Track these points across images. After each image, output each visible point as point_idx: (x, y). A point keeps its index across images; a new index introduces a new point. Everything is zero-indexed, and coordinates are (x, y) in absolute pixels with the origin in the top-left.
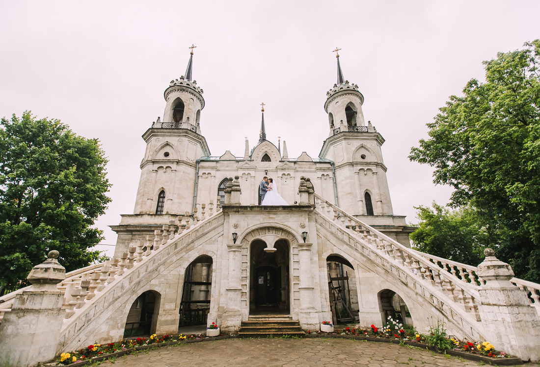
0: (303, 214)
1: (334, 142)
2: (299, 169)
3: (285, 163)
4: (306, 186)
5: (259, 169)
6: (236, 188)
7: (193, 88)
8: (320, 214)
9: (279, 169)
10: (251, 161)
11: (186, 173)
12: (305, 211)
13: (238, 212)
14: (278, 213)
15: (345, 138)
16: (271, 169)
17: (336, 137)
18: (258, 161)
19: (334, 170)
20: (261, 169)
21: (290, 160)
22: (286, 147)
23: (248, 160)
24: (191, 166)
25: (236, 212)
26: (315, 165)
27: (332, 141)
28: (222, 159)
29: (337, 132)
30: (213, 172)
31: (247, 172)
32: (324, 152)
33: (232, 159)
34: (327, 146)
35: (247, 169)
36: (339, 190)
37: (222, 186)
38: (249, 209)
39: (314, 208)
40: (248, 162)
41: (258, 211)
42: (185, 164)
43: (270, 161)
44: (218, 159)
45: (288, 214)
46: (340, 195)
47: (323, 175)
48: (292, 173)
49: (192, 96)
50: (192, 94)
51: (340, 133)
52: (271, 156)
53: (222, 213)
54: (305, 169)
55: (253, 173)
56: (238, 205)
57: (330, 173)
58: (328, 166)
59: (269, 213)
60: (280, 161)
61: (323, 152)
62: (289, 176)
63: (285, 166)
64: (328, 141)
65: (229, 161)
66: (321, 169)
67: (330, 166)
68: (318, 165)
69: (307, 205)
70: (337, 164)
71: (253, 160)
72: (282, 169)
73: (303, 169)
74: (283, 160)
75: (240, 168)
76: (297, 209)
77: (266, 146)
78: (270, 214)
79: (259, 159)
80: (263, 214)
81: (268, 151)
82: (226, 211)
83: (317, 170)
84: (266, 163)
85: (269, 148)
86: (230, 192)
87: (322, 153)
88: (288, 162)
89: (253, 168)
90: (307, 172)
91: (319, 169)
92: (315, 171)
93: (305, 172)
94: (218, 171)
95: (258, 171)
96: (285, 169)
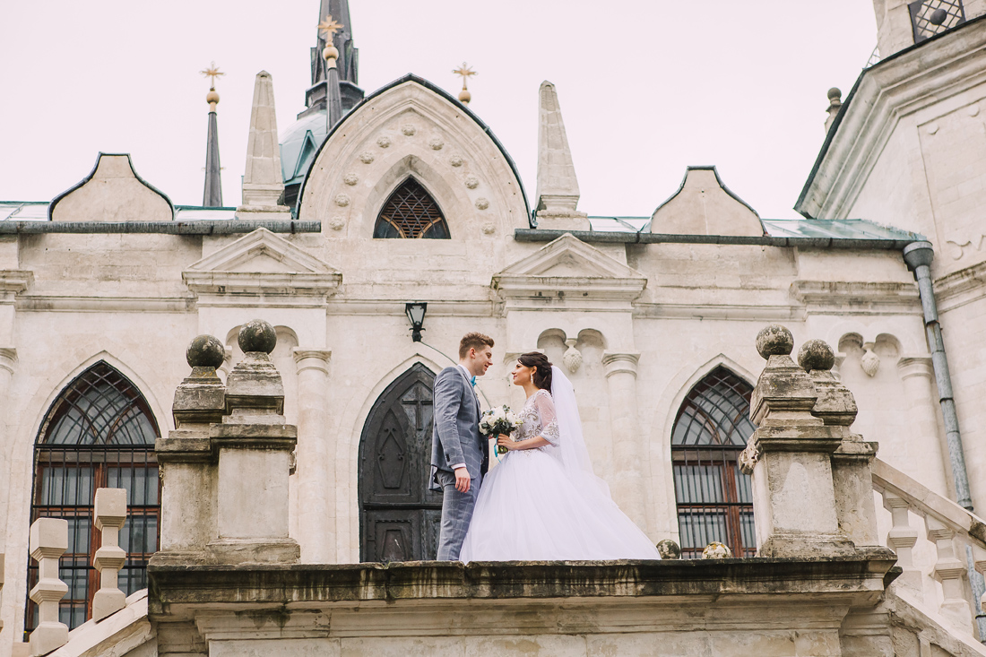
0: (803, 625)
1: (922, 95)
2: (671, 297)
3: (558, 248)
4: (806, 405)
5: (359, 293)
6: (252, 418)
8: (933, 628)
9: (518, 296)
10: (293, 229)
12: (820, 602)
13: (281, 615)
14: (603, 622)
16: (452, 293)
17: (931, 53)
18: (348, 235)
19: (937, 299)
20: (378, 293)
21: (601, 227)
22: (561, 130)
23: (274, 229)
25: (259, 616)
26: (785, 266)
27: (904, 82)
28: (64, 215)
29: (939, 19)
32: (842, 168)
33: (146, 219)
34: (867, 122)
35: (268, 293)
37: (68, 433)
38: (369, 592)
39: (892, 575)
40: (277, 242)
41: (445, 609)
43: (442, 231)
44: (38, 216)
45: (681, 629)
47: (854, 341)
48: (617, 328)
51: (963, 24)
52: (448, 192)
53: (146, 633)
54: (712, 296)
55: (307, 324)
56: (274, 560)
57: (906, 328)
58: (886, 270)
59: (531, 621)
60: (521, 237)
61: (830, 166)
62: (590, 354)
63: (563, 271)
64: (872, 84)
65: (129, 228)
66: (832, 296)
67: (903, 276)
68: (814, 268)
69: (830, 552)
70: (948, 261)
71: (315, 228)
72: (539, 296)
73: (700, 297)
74: (543, 225)
75: (208, 290)
76: (760, 587)
77: (412, 122)
78: (540, 629)
79: (359, 219)
80: (486, 631)
81: (428, 158)
82: (178, 609)
83: (807, 299)
84: (413, 253)
85: (435, 137)
86: (206, 459)
87: (823, 183)
88: (579, 243)
89: (308, 291)
90: (726, 317)
91: (816, 296)
92: (793, 308)
93: (715, 317)
94: (35, 308)
95: (354, 312)
96: (561, 294)
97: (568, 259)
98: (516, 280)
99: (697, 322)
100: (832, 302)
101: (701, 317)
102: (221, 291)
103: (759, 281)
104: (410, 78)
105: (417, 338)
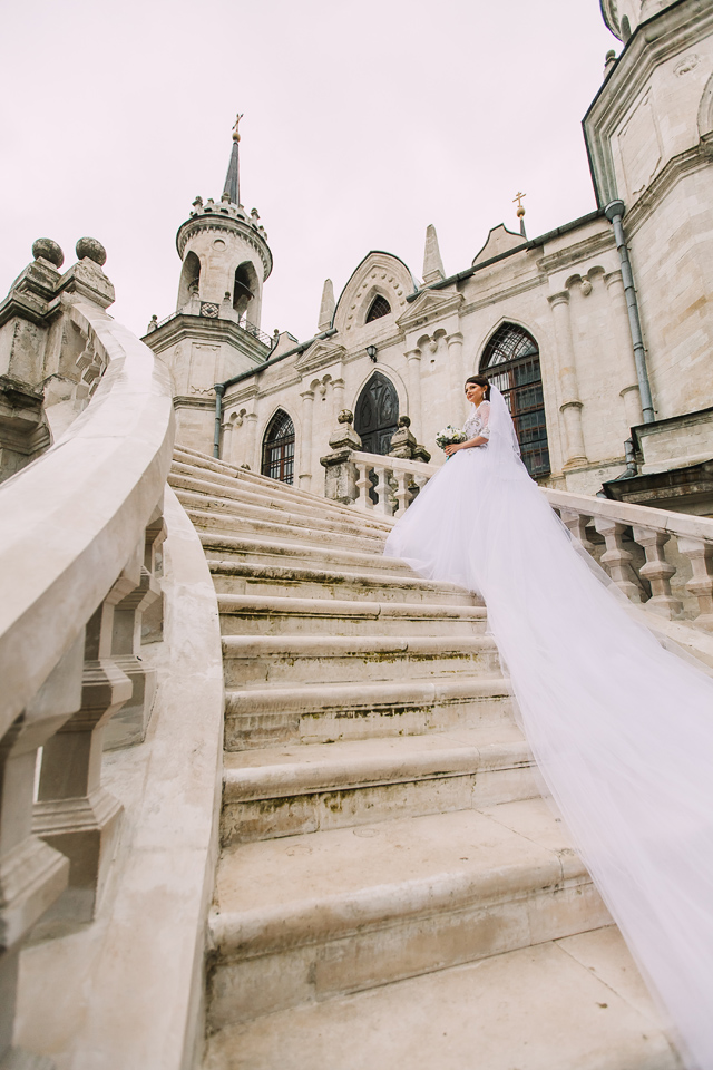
1: (617, 113)
2: (478, 299)
5: (353, 352)
7: (222, 214)
9: (410, 327)
10: (331, 335)
11: (190, 426)
15: (659, 56)
16: (387, 337)
18: (352, 329)
19: (623, 232)
20: (362, 347)
23: (325, 337)
24: (202, 405)
26: (536, 256)
27: (606, 114)
30: (249, 405)
31: (320, 376)
35: (322, 363)
36: (649, 316)
40: (323, 343)
42: (186, 403)
43: (388, 311)
46: (654, 337)
47: (575, 280)
48: (451, 324)
49: (218, 234)
50: (218, 228)
51: (630, 45)
52: (391, 296)
54: (498, 289)
55: (335, 371)
57: (609, 260)
58: (597, 229)
60: (409, 300)
62: (440, 340)
63: (426, 308)
65: (283, 358)
66: (561, 260)
67: (604, 228)
70: (633, 204)
71: (339, 331)
72: (419, 323)
73: (492, 291)
74: (420, 290)
75: (305, 370)
77: (376, 271)
79: (359, 320)
81: (383, 284)
83: (548, 268)
84: (374, 327)
85: (383, 273)
88: (435, 292)
89: (334, 358)
90: (506, 297)
91: (551, 264)
92: (540, 277)
93: (500, 299)
94: (262, 397)
95: (354, 359)
96: (426, 318)
97: (429, 300)
98: (405, 320)
99: (492, 306)
100: (562, 264)
101: (494, 302)
102: (308, 369)
103: (525, 270)
104: (371, 252)
105: (375, 361)
